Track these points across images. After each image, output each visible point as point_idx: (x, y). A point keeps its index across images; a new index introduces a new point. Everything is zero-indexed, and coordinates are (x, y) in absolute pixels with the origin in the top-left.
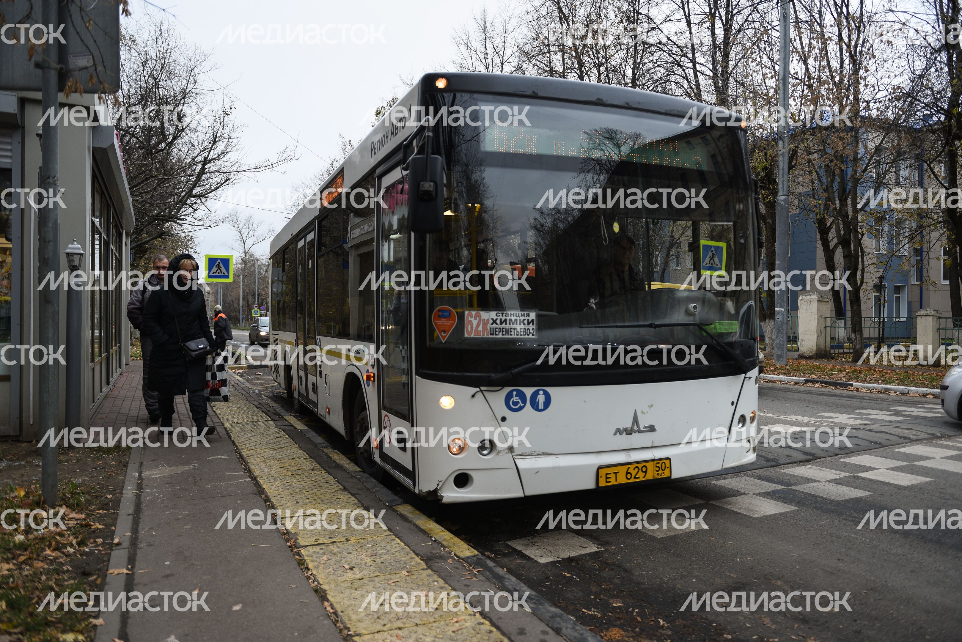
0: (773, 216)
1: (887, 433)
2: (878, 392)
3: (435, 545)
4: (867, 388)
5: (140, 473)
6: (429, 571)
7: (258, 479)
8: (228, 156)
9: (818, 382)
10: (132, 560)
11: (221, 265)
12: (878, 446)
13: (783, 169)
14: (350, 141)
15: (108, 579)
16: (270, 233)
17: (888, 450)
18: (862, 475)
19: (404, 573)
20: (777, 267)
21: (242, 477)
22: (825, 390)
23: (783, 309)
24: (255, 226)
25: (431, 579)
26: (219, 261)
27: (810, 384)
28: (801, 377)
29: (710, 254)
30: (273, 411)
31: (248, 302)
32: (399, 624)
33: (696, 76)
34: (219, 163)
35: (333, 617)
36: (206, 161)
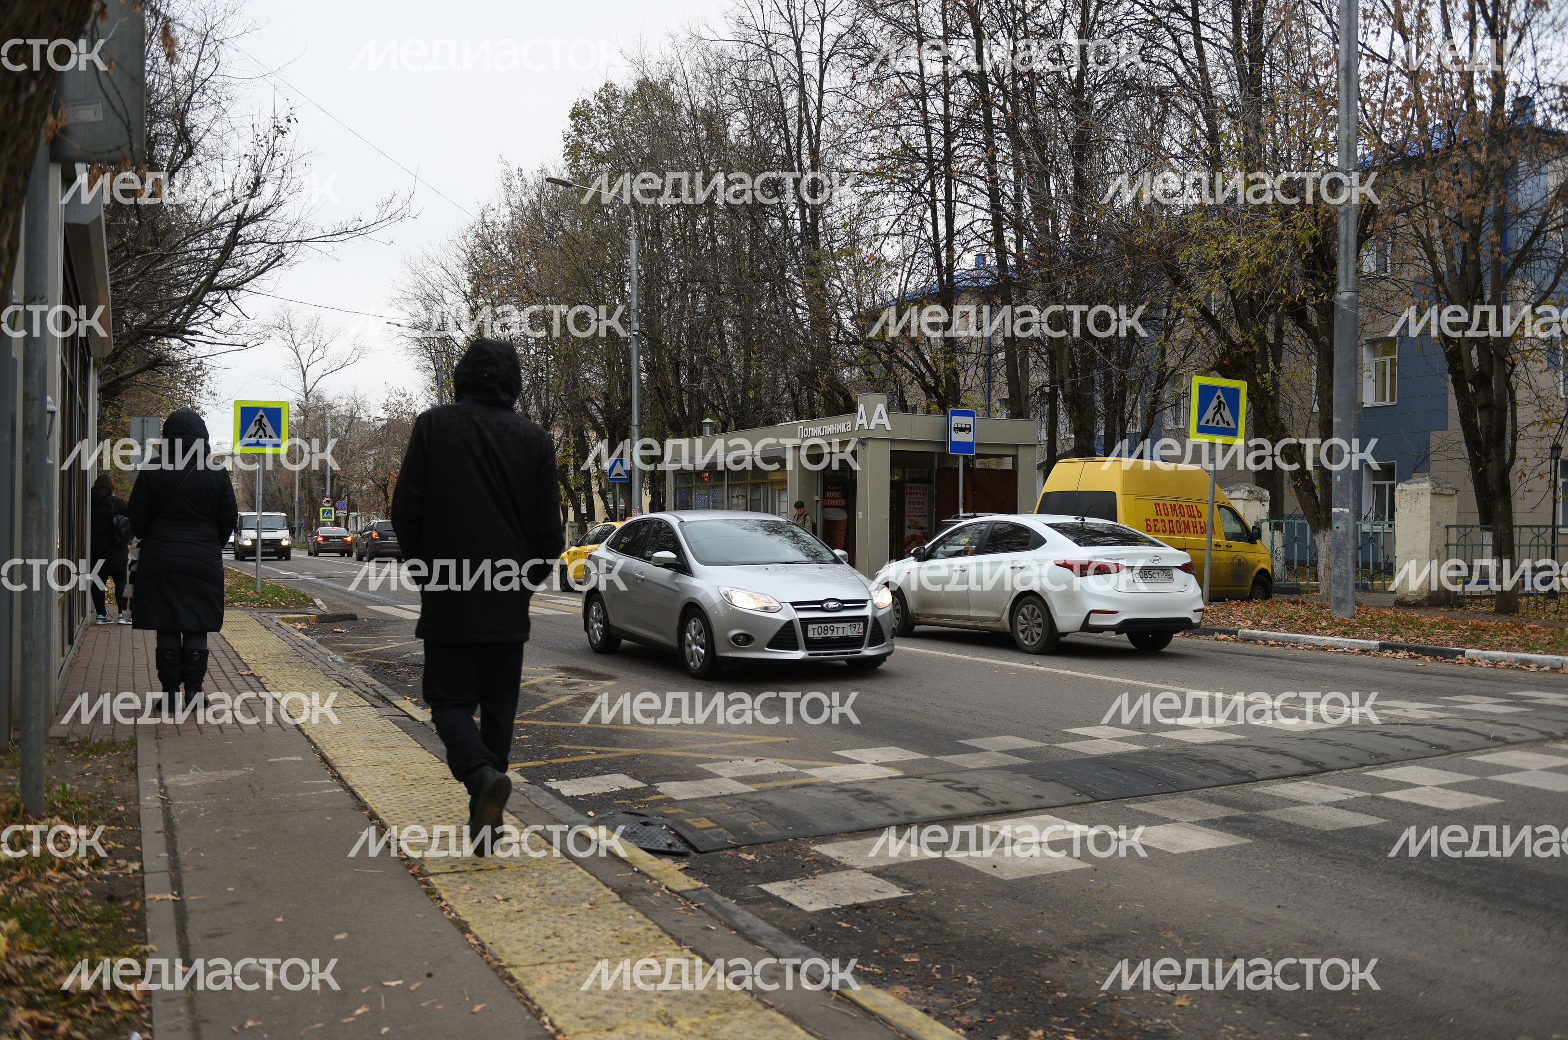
0: (1329, 329)
1: (1468, 731)
2: (1508, 666)
3: (638, 876)
4: (1489, 658)
5: (161, 779)
6: (624, 905)
7: (356, 790)
8: (283, 209)
9: (1402, 648)
10: (177, 885)
11: (265, 421)
12: (1442, 751)
13: (1347, 241)
14: (520, 170)
15: (148, 905)
16: (356, 352)
17: (1457, 759)
18: (1388, 795)
19: (586, 905)
20: (1335, 427)
21: (328, 786)
22: (1413, 662)
23: (1347, 510)
24: (326, 338)
25: (624, 913)
26: (261, 412)
27: (1389, 653)
28: (1375, 638)
29: (1215, 403)
30: (371, 692)
31: (310, 492)
32: (572, 957)
33: (1200, 49)
34: (264, 224)
35: (479, 949)
36: (241, 221)
